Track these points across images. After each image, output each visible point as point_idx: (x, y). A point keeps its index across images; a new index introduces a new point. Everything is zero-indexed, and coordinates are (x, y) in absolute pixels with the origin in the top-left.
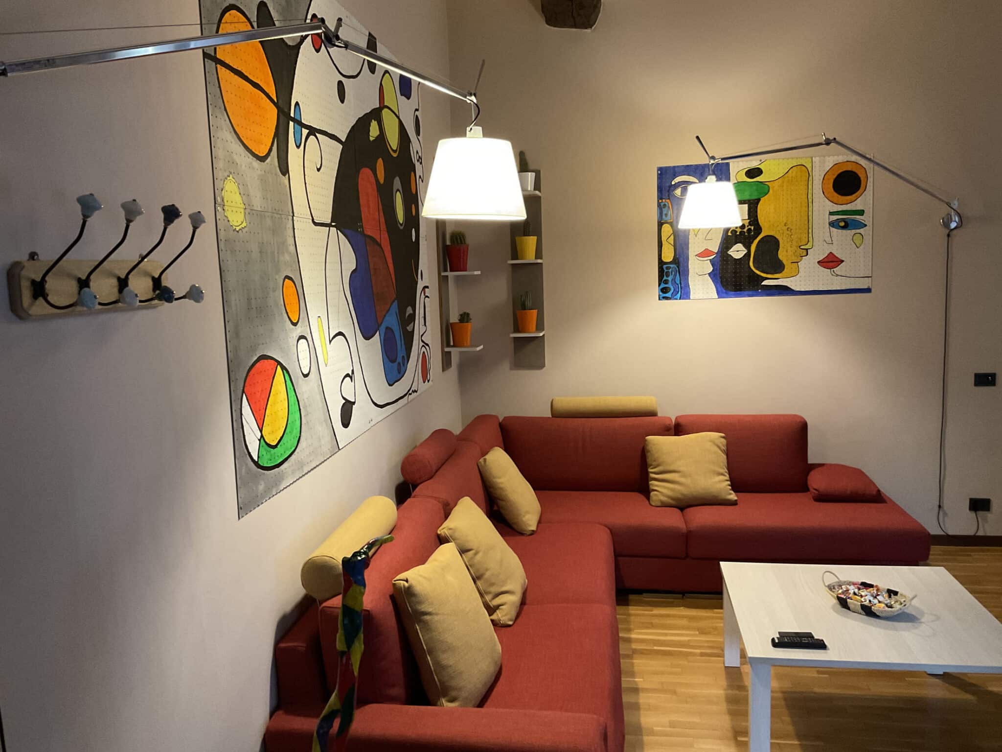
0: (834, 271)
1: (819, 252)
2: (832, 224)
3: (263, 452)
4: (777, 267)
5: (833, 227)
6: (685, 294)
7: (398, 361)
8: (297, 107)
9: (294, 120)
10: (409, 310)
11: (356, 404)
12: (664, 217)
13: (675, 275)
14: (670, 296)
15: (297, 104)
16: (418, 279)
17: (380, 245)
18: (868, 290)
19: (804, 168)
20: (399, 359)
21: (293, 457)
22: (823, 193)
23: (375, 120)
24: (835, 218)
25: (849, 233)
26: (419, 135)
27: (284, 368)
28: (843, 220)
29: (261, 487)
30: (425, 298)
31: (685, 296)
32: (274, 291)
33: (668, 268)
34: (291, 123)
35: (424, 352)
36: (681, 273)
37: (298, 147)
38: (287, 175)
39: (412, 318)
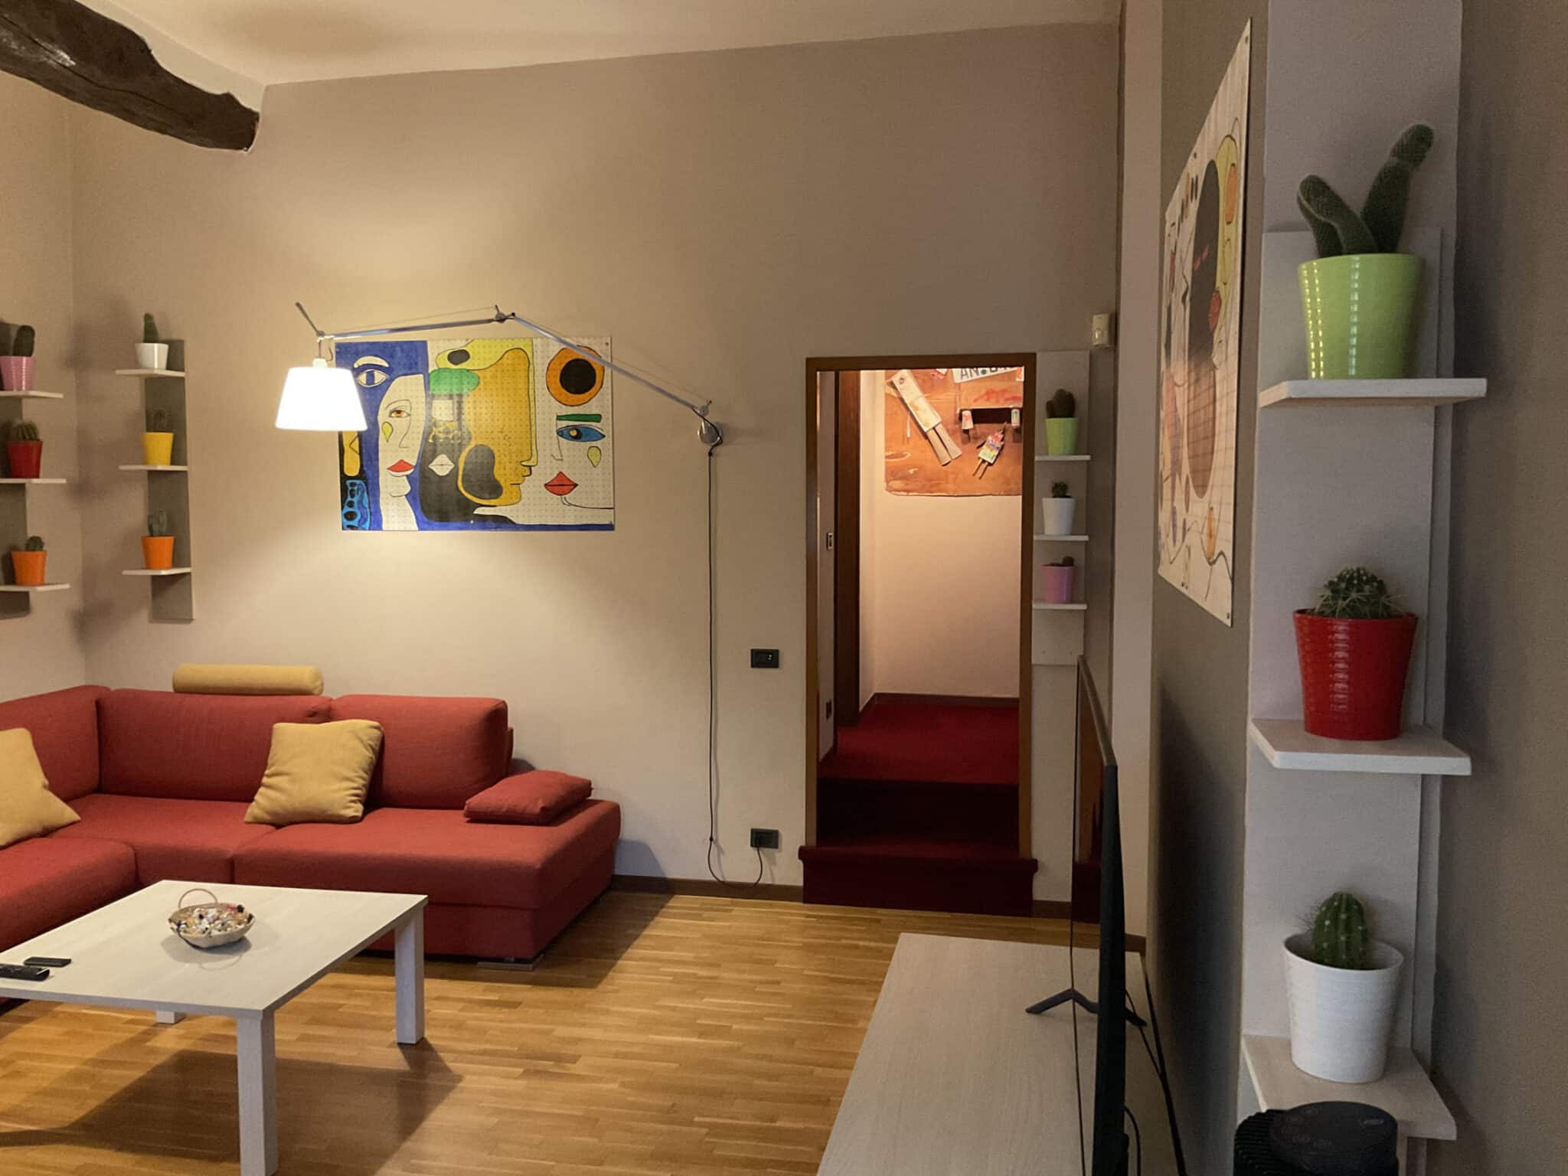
0: (565, 498)
1: (546, 472)
2: (560, 433)
4: (494, 490)
5: (562, 436)
6: (377, 525)
13: (362, 497)
14: (356, 525)
18: (610, 527)
19: (522, 353)
22: (548, 388)
24: (564, 423)
25: (582, 446)
28: (575, 428)
31: (375, 526)
33: (352, 485)
36: (370, 492)
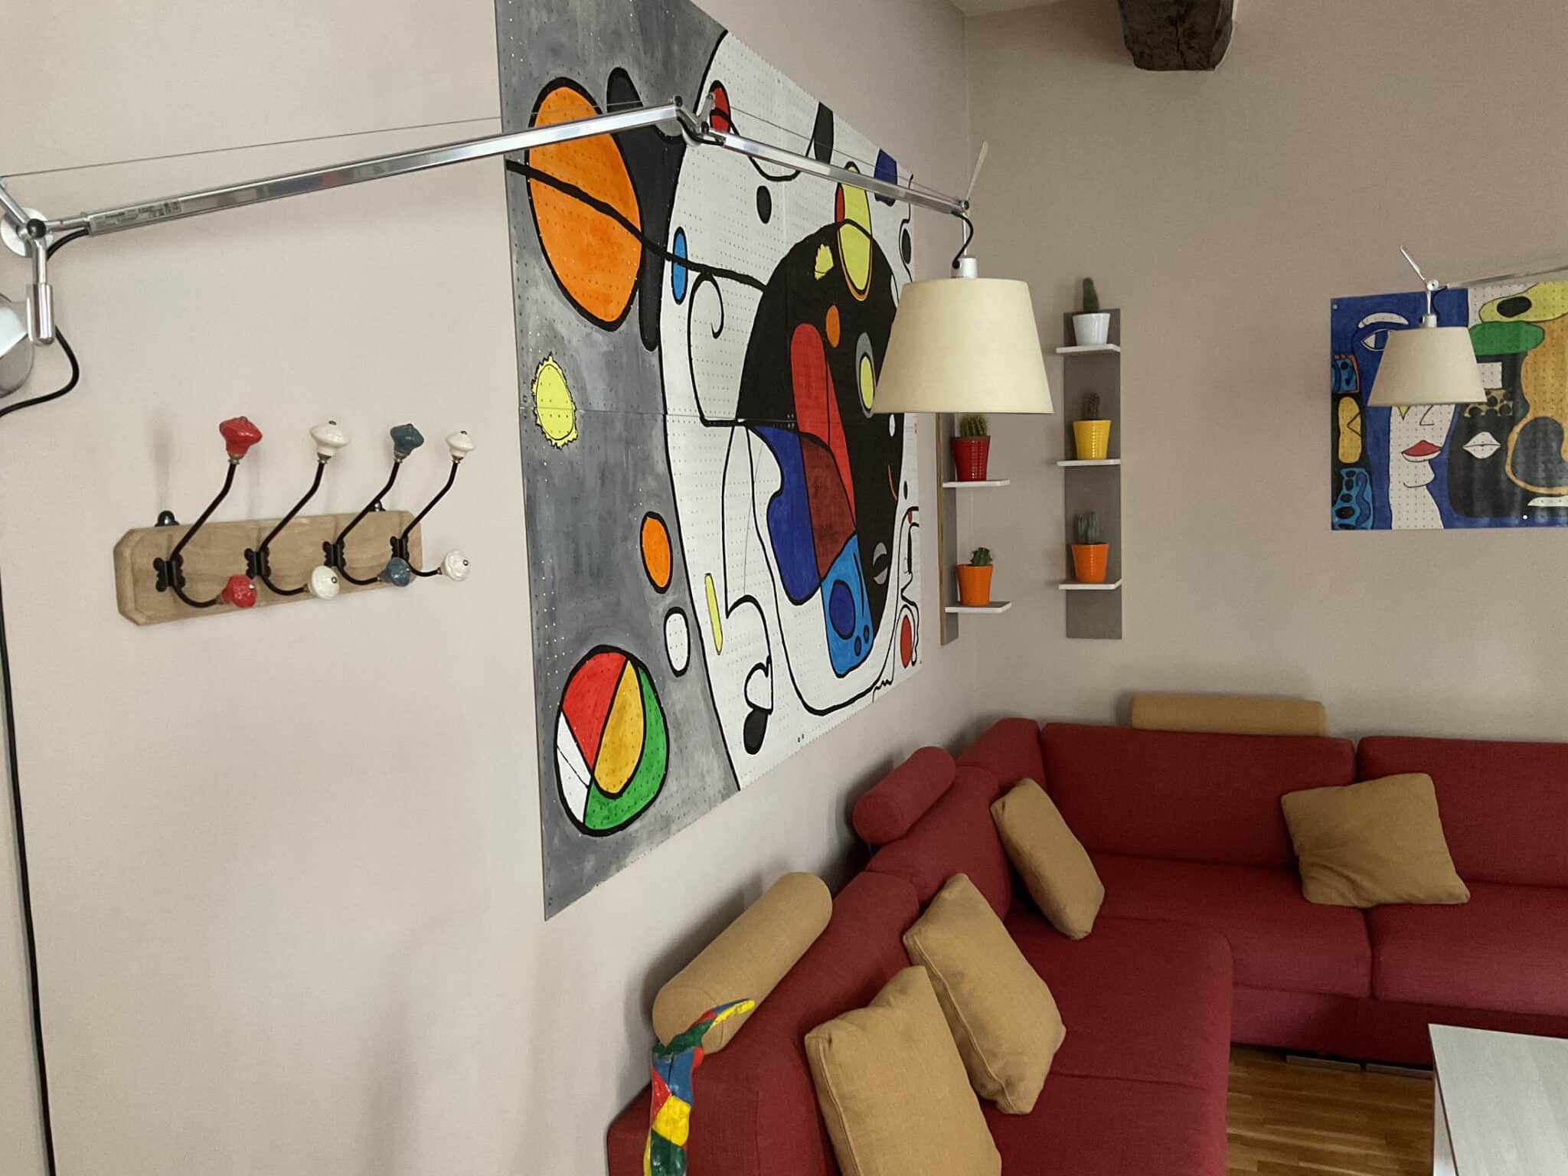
3: (594, 805)
6: (1381, 520)
7: (855, 635)
8: (680, 236)
9: (673, 258)
10: (881, 549)
11: (773, 713)
12: (1343, 384)
13: (1363, 488)
14: (1354, 524)
15: (680, 231)
16: (897, 495)
17: (827, 448)
20: (859, 632)
21: (652, 810)
23: (825, 245)
26: (908, 262)
27: (638, 665)
29: (589, 865)
30: (910, 527)
31: (1381, 524)
32: (624, 539)
33: (1349, 474)
34: (668, 265)
35: (906, 616)
36: (1374, 484)
37: (679, 301)
38: (657, 349)
39: (886, 561)
